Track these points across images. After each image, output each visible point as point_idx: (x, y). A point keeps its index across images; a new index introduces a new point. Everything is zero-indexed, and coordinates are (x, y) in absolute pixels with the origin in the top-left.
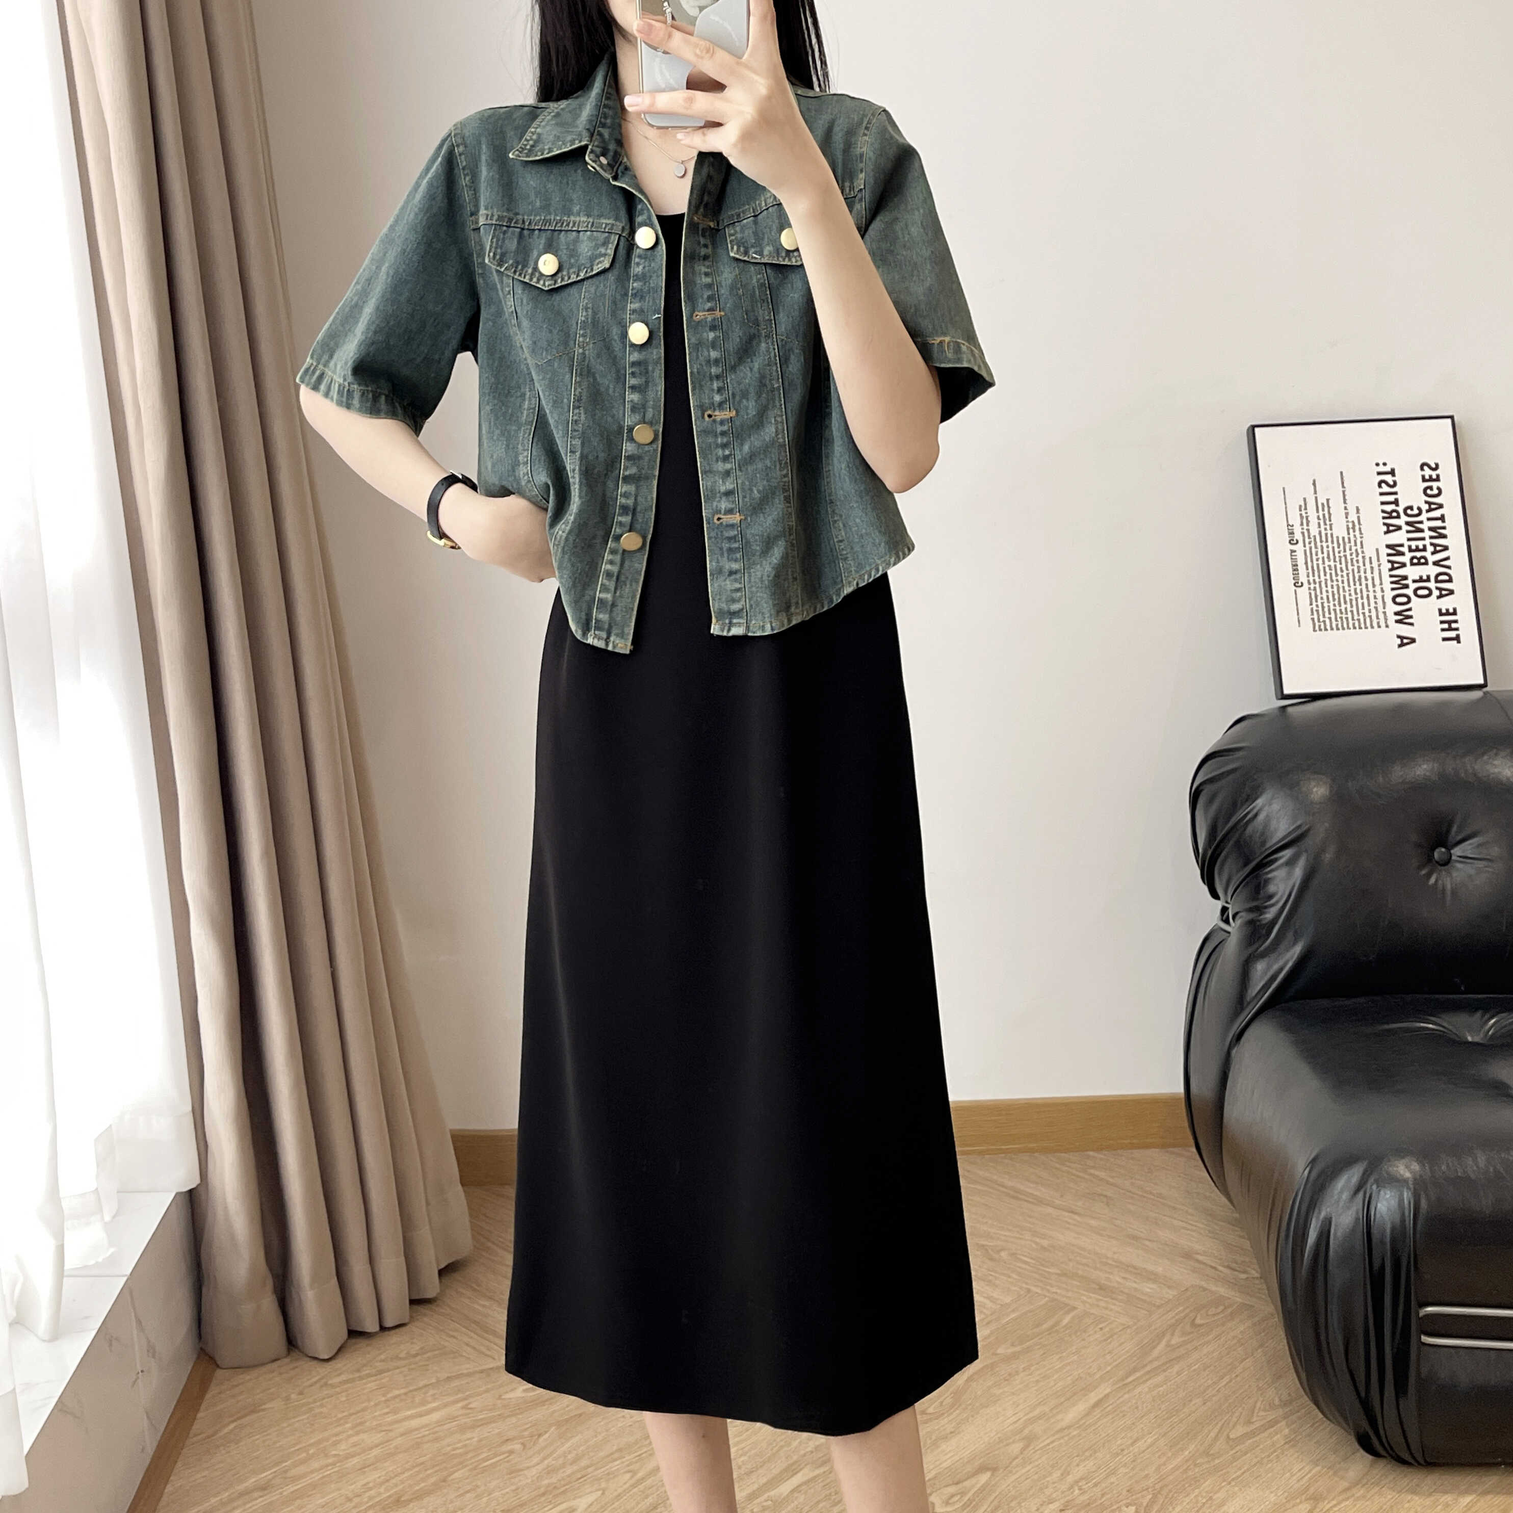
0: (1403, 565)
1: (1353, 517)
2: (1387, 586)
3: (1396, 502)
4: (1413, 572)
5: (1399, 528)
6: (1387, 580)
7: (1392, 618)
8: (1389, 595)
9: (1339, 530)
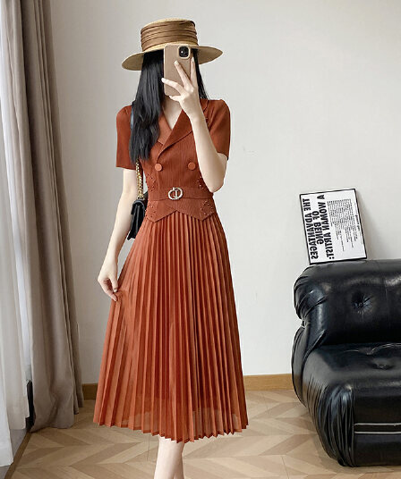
0: (323, 223)
1: (339, 236)
2: (328, 215)
3: (326, 245)
4: (319, 220)
5: (325, 235)
6: (328, 218)
7: (326, 205)
8: (327, 212)
9: (343, 231)
